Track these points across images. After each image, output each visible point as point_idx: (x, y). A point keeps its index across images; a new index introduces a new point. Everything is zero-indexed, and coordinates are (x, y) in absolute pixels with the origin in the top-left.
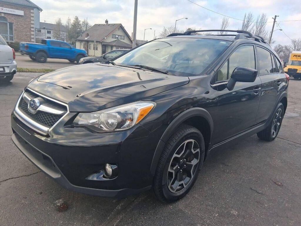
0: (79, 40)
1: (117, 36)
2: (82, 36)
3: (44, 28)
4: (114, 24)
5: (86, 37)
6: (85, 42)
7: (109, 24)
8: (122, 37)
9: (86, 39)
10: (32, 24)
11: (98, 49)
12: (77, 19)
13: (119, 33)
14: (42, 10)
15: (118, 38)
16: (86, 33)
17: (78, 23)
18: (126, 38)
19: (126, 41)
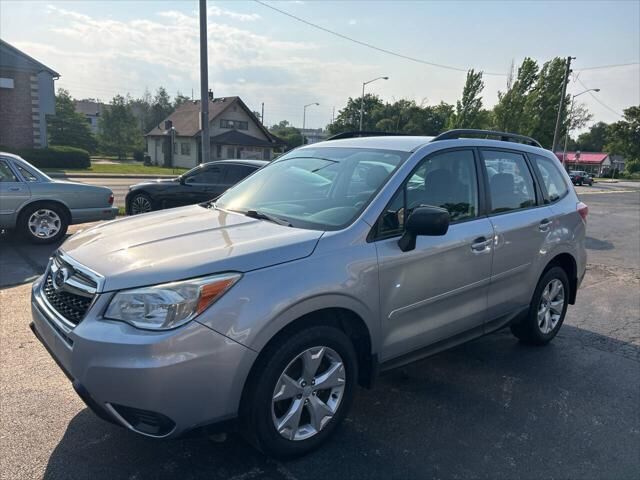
0: (153, 136)
1: (231, 123)
2: (159, 128)
6: (165, 139)
7: (214, 100)
8: (244, 125)
9: (166, 132)
10: (36, 106)
11: (191, 152)
12: (163, 93)
13: (238, 116)
14: (58, 75)
15: (232, 127)
16: (167, 120)
17: (166, 100)
18: (251, 125)
19: (251, 132)
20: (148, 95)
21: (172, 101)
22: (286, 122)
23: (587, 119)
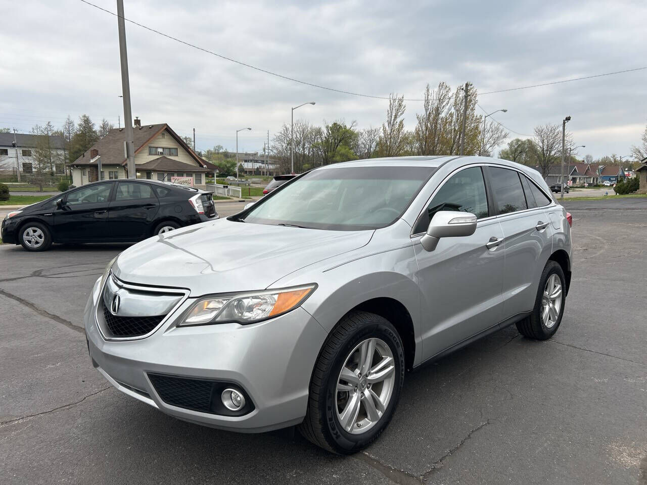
0: (77, 166)
1: (160, 150)
2: (84, 156)
3: (14, 146)
4: (153, 126)
5: (92, 158)
6: (92, 168)
7: (143, 127)
8: (173, 151)
9: (92, 161)
12: (87, 121)
13: (165, 142)
15: (162, 153)
16: (92, 149)
17: (90, 128)
18: (181, 152)
19: (181, 158)
20: (70, 123)
21: (97, 128)
22: (220, 147)
23: (505, 137)
